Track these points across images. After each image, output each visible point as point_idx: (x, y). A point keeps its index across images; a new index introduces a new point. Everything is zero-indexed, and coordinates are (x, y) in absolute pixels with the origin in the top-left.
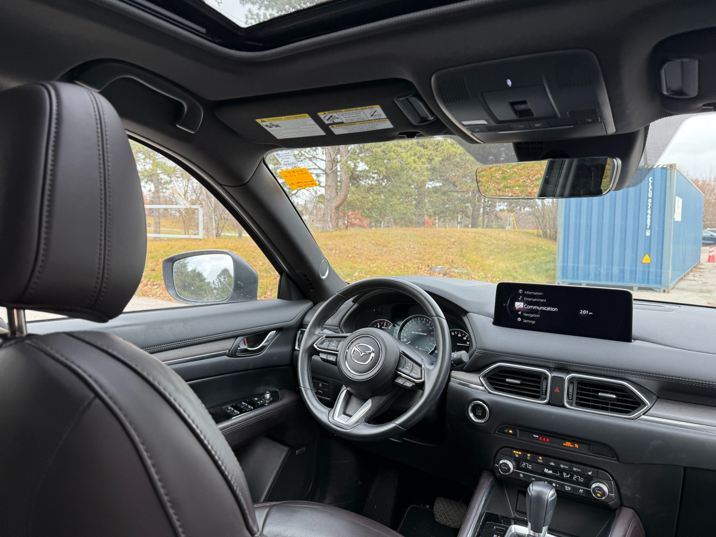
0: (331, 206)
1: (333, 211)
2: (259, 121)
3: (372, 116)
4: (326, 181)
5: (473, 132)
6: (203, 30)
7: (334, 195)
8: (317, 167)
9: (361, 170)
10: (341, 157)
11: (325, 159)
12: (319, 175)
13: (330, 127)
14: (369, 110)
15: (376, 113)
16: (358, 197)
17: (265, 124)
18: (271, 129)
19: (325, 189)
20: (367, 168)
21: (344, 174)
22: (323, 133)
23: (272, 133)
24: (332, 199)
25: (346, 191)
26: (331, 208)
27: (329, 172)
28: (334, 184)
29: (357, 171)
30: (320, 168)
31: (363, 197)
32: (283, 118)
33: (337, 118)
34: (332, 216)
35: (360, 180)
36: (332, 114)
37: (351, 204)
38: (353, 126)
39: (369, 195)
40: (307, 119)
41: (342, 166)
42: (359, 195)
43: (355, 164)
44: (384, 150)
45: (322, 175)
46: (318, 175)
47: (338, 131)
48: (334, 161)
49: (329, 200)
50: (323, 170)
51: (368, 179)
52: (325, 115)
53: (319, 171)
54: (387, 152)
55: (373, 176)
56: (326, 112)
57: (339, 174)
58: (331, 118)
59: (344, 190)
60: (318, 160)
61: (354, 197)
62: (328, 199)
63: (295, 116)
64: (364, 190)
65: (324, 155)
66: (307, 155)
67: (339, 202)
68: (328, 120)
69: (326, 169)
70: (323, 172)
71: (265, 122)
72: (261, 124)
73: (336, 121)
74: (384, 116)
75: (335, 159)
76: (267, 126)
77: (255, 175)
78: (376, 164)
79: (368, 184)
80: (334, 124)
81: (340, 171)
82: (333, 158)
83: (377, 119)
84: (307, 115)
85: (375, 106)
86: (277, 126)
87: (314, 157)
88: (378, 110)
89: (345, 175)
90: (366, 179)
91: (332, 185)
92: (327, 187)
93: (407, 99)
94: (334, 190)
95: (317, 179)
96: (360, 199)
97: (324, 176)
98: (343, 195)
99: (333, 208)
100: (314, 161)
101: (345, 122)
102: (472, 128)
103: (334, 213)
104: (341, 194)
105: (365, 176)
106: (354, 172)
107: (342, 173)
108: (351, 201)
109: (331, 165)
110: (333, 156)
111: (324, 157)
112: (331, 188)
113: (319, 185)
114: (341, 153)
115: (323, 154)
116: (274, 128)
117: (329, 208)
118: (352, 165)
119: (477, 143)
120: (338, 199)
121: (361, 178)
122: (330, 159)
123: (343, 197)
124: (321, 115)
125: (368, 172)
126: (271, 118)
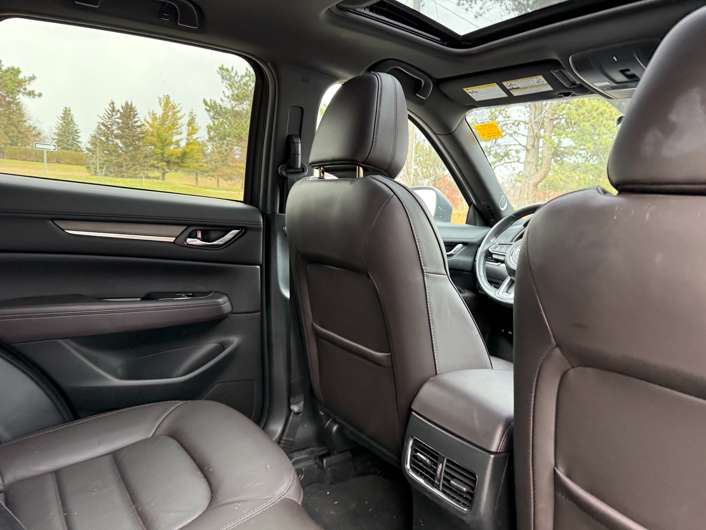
0: (528, 183)
1: (531, 188)
2: (465, 89)
3: (538, 82)
4: (526, 157)
5: (604, 90)
6: (439, 39)
7: (533, 172)
8: (517, 143)
9: (566, 146)
10: (545, 132)
11: (527, 135)
12: (519, 151)
13: (511, 91)
14: (536, 79)
15: (540, 81)
16: (562, 176)
17: (469, 91)
18: (472, 94)
19: (524, 165)
20: (573, 145)
21: (546, 150)
22: (505, 95)
23: (472, 97)
24: (531, 176)
25: (547, 167)
26: (529, 185)
27: (529, 147)
28: (534, 160)
29: (561, 147)
30: (520, 144)
31: (568, 177)
32: (480, 86)
33: (515, 85)
34: (529, 193)
35: (564, 157)
36: (511, 83)
37: (553, 184)
38: (525, 90)
39: (575, 174)
40: (496, 86)
41: (545, 142)
42: (563, 174)
43: (559, 139)
44: (593, 124)
45: (522, 151)
46: (517, 152)
47: (515, 93)
48: (537, 136)
49: (528, 177)
50: (523, 146)
51: (573, 156)
52: (507, 83)
53: (519, 147)
54: (596, 126)
55: (580, 152)
56: (508, 82)
57: (540, 150)
58: (511, 85)
59: (544, 166)
60: (519, 135)
61: (556, 177)
62: (526, 176)
63: (488, 85)
64: (569, 168)
65: (527, 129)
66: (507, 131)
67: (538, 179)
68: (509, 87)
69: (527, 145)
70: (523, 148)
71: (468, 90)
72: (466, 91)
73: (514, 87)
74: (545, 82)
75: (538, 134)
76: (470, 92)
77: (459, 127)
78: (583, 139)
79: (575, 162)
80: (513, 89)
81: (542, 147)
82: (535, 133)
83: (541, 85)
84: (495, 84)
85: (539, 76)
86: (476, 92)
87: (515, 132)
88: (541, 78)
89: (548, 151)
90: (571, 155)
91: (532, 161)
92: (527, 163)
93: (561, 72)
94: (534, 167)
95: (517, 155)
96: (564, 178)
97: (525, 152)
98: (544, 172)
99: (531, 185)
100: (515, 137)
101: (520, 87)
102: (602, 88)
103: (532, 190)
104: (542, 172)
105: (570, 153)
106: (557, 148)
107: (544, 149)
108: (552, 181)
109: (533, 141)
110: (535, 131)
111: (526, 132)
112: (531, 164)
113: (518, 161)
114: (545, 127)
115: (525, 129)
116: (474, 94)
117: (527, 184)
118: (556, 141)
119: (612, 98)
120: (538, 176)
121: (566, 155)
122: (532, 134)
123: (543, 174)
124: (505, 83)
125: (575, 148)
126: (473, 87)
